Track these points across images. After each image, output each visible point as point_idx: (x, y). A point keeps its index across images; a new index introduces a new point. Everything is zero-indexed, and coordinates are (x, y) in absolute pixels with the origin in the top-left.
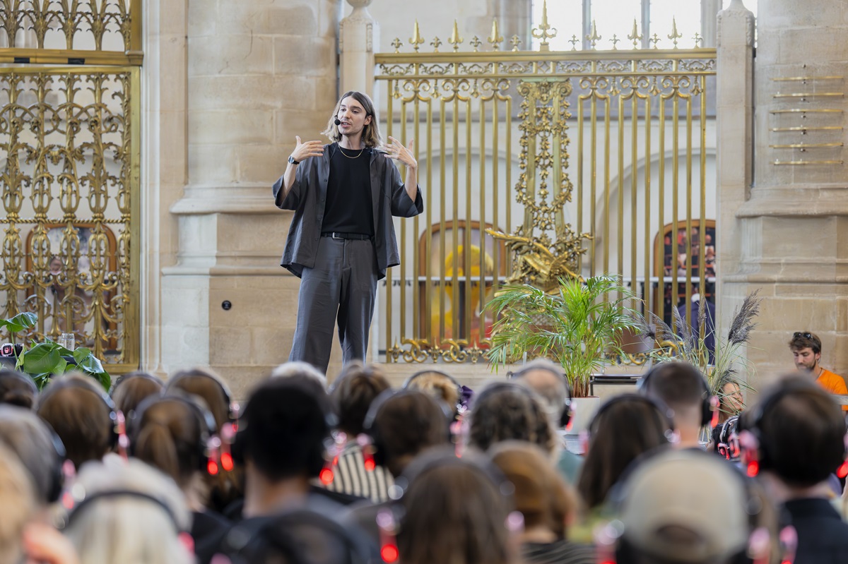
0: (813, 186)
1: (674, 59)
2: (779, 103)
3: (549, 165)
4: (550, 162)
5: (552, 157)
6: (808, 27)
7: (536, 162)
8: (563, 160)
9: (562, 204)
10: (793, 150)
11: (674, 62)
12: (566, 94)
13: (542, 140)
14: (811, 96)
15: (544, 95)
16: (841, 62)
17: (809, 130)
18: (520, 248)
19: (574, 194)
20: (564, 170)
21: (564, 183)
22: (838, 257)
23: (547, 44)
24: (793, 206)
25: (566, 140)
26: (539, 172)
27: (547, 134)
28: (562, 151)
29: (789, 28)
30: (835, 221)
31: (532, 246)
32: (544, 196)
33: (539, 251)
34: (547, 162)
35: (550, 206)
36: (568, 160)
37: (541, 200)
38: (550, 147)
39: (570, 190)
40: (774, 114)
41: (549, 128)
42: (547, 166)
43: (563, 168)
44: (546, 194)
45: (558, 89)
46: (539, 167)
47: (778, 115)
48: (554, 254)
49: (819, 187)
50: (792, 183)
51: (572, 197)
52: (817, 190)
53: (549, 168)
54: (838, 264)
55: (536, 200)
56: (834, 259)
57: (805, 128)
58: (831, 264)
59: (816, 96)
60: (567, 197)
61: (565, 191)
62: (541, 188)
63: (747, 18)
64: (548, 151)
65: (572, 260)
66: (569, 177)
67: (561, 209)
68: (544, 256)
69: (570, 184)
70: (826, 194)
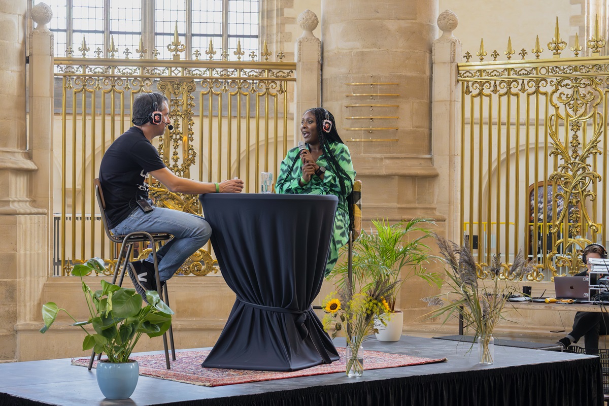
0: (379, 156)
1: (266, 69)
2: (351, 100)
3: (180, 139)
4: (181, 137)
5: (181, 134)
6: (374, 49)
7: (171, 136)
8: (190, 136)
9: (189, 165)
10: (363, 132)
11: (266, 71)
12: (192, 91)
13: (175, 122)
14: (377, 96)
15: (177, 91)
16: (397, 74)
17: (375, 119)
18: (159, 196)
19: (197, 159)
20: (190, 143)
21: (190, 151)
22: (398, 203)
23: (178, 56)
24: (368, 169)
25: (191, 122)
26: (172, 143)
27: (178, 118)
28: (189, 129)
29: (360, 50)
30: (396, 180)
31: (169, 195)
32: (176, 161)
33: (173, 198)
34: (178, 137)
35: (180, 167)
36: (193, 136)
37: (174, 163)
38: (181, 126)
39: (194, 157)
40: (347, 107)
41: (180, 113)
42: (178, 140)
43: (190, 141)
44: (178, 158)
45: (186, 87)
46: (172, 140)
47: (351, 108)
48: (183, 200)
49: (383, 157)
50: (362, 154)
51: (195, 161)
52: (381, 159)
53: (179, 141)
54: (399, 208)
55: (170, 163)
56: (395, 205)
57: (373, 117)
58: (394, 208)
59: (379, 96)
60: (193, 162)
61: (190, 157)
62: (174, 155)
63: (318, 43)
64: (179, 129)
65: (195, 204)
66: (193, 148)
67: (188, 169)
68: (177, 202)
69: (194, 152)
70: (388, 161)
